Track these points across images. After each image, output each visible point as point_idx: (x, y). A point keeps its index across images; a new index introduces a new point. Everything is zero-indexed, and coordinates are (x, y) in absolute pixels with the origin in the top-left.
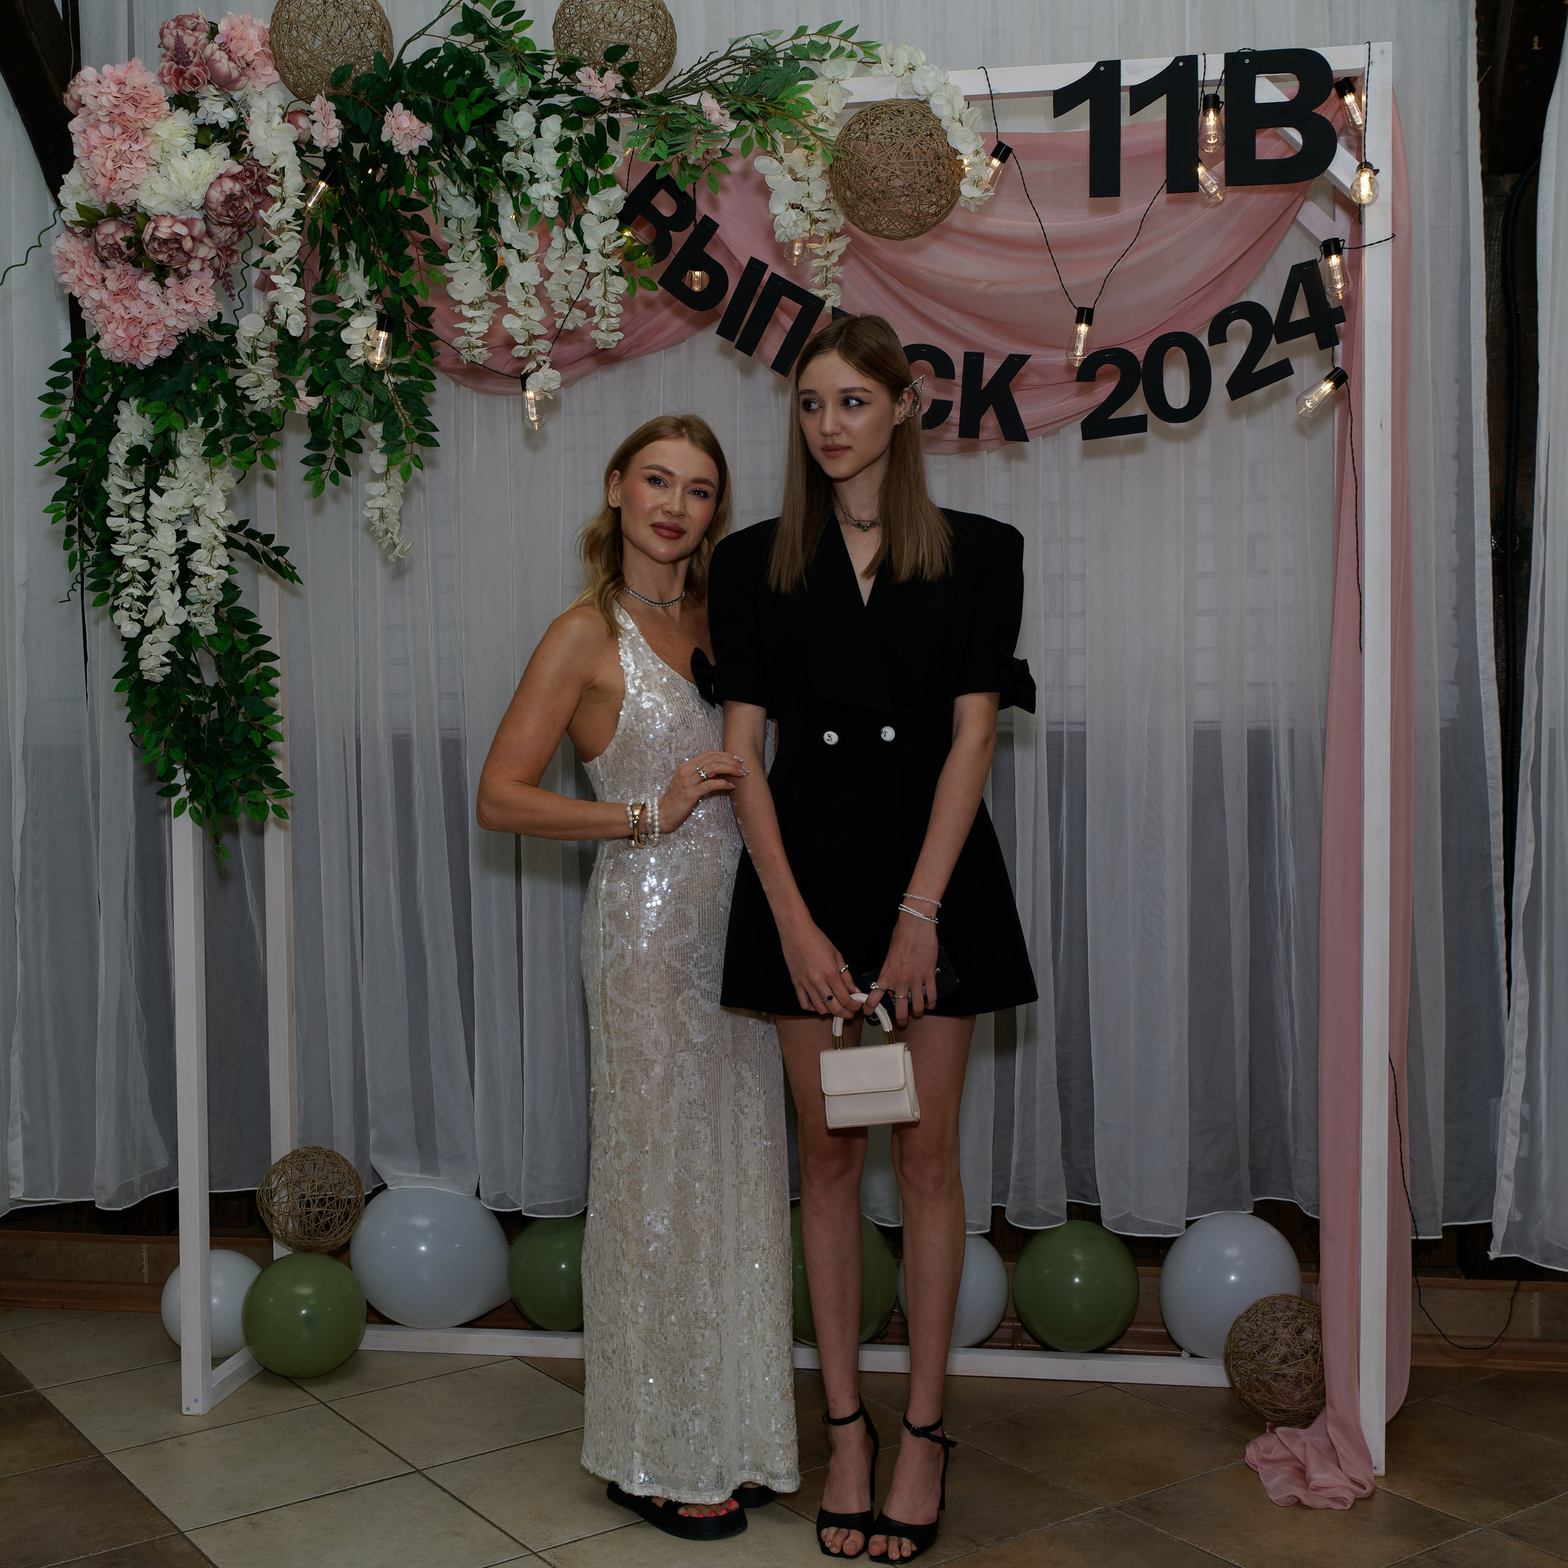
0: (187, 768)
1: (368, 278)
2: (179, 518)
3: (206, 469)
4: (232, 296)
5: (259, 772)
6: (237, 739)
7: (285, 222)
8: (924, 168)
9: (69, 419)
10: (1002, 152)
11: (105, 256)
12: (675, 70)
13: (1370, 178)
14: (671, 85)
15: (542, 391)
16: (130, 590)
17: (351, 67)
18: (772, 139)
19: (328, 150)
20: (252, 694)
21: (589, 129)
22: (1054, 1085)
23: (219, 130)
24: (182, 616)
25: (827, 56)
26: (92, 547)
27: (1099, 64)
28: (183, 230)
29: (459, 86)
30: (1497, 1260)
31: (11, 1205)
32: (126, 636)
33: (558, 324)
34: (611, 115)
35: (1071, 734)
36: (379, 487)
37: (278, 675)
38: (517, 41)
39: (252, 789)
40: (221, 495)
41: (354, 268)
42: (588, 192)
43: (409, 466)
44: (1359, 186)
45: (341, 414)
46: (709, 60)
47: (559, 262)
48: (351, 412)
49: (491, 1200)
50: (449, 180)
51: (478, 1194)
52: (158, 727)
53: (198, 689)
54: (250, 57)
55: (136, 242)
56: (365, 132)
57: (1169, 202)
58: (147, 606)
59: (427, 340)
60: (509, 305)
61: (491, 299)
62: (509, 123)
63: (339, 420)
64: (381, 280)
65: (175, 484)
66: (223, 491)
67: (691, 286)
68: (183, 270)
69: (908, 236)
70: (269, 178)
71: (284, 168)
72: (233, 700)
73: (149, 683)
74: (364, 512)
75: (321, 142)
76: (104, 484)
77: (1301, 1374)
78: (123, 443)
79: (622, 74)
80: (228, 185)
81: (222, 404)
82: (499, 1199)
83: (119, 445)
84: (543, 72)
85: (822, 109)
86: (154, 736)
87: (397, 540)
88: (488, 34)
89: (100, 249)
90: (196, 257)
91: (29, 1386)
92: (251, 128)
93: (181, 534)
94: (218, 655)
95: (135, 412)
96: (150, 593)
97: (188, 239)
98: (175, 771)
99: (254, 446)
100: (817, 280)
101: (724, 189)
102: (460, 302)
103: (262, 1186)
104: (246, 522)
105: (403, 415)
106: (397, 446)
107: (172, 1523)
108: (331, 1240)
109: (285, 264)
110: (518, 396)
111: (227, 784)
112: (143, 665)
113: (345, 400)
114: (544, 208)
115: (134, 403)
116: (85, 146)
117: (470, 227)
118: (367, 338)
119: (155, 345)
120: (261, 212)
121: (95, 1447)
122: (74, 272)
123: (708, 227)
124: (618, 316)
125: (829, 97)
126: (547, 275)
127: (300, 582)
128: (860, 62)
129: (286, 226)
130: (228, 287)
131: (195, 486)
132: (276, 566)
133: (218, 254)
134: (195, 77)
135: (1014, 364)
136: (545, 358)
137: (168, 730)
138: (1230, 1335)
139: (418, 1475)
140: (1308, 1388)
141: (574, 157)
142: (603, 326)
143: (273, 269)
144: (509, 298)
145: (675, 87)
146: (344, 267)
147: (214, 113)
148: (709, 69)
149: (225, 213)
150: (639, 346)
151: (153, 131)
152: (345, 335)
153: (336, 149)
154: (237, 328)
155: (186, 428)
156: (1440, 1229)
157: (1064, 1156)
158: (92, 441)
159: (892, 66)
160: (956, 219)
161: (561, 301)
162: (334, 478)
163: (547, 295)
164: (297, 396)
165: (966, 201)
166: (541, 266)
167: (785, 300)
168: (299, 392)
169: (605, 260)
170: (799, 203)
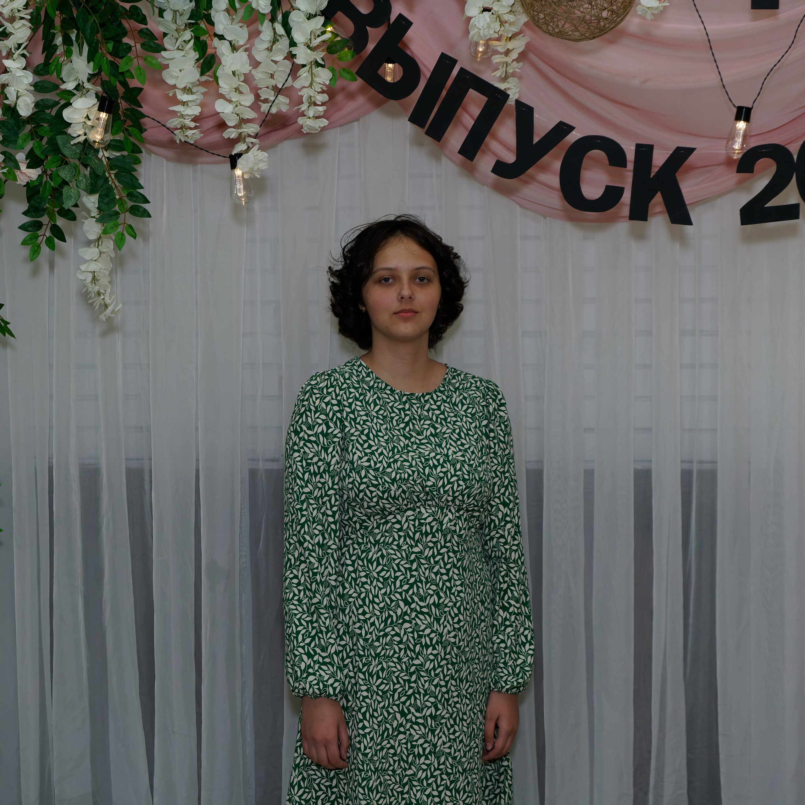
7: (16, 11)
15: (251, 171)
33: (265, 109)
35: (701, 472)
36: (91, 253)
41: (78, 53)
43: (123, 235)
45: (60, 186)
47: (266, 53)
48: (70, 185)
59: (136, 118)
60: (221, 91)
61: (199, 84)
64: (105, 67)
67: (385, 77)
69: (585, 38)
74: (77, 275)
87: (108, 301)
100: (498, 73)
102: (174, 87)
105: (116, 187)
106: (111, 216)
109: (16, 50)
113: (65, 173)
114: (259, 6)
117: (185, 19)
118: (88, 117)
123: (402, 25)
124: (323, 104)
126: (256, 64)
127: (13, 336)
129: (17, 14)
135: (681, 156)
136: (254, 140)
142: (309, 113)
143: (4, 54)
144: (221, 84)
146: (68, 53)
152: (67, 114)
160: (631, 24)
161: (267, 87)
162: (50, 244)
163: (255, 82)
164: (19, 169)
165: (644, 10)
166: (251, 57)
167: (472, 92)
168: (20, 164)
169: (312, 52)
170: (490, 6)
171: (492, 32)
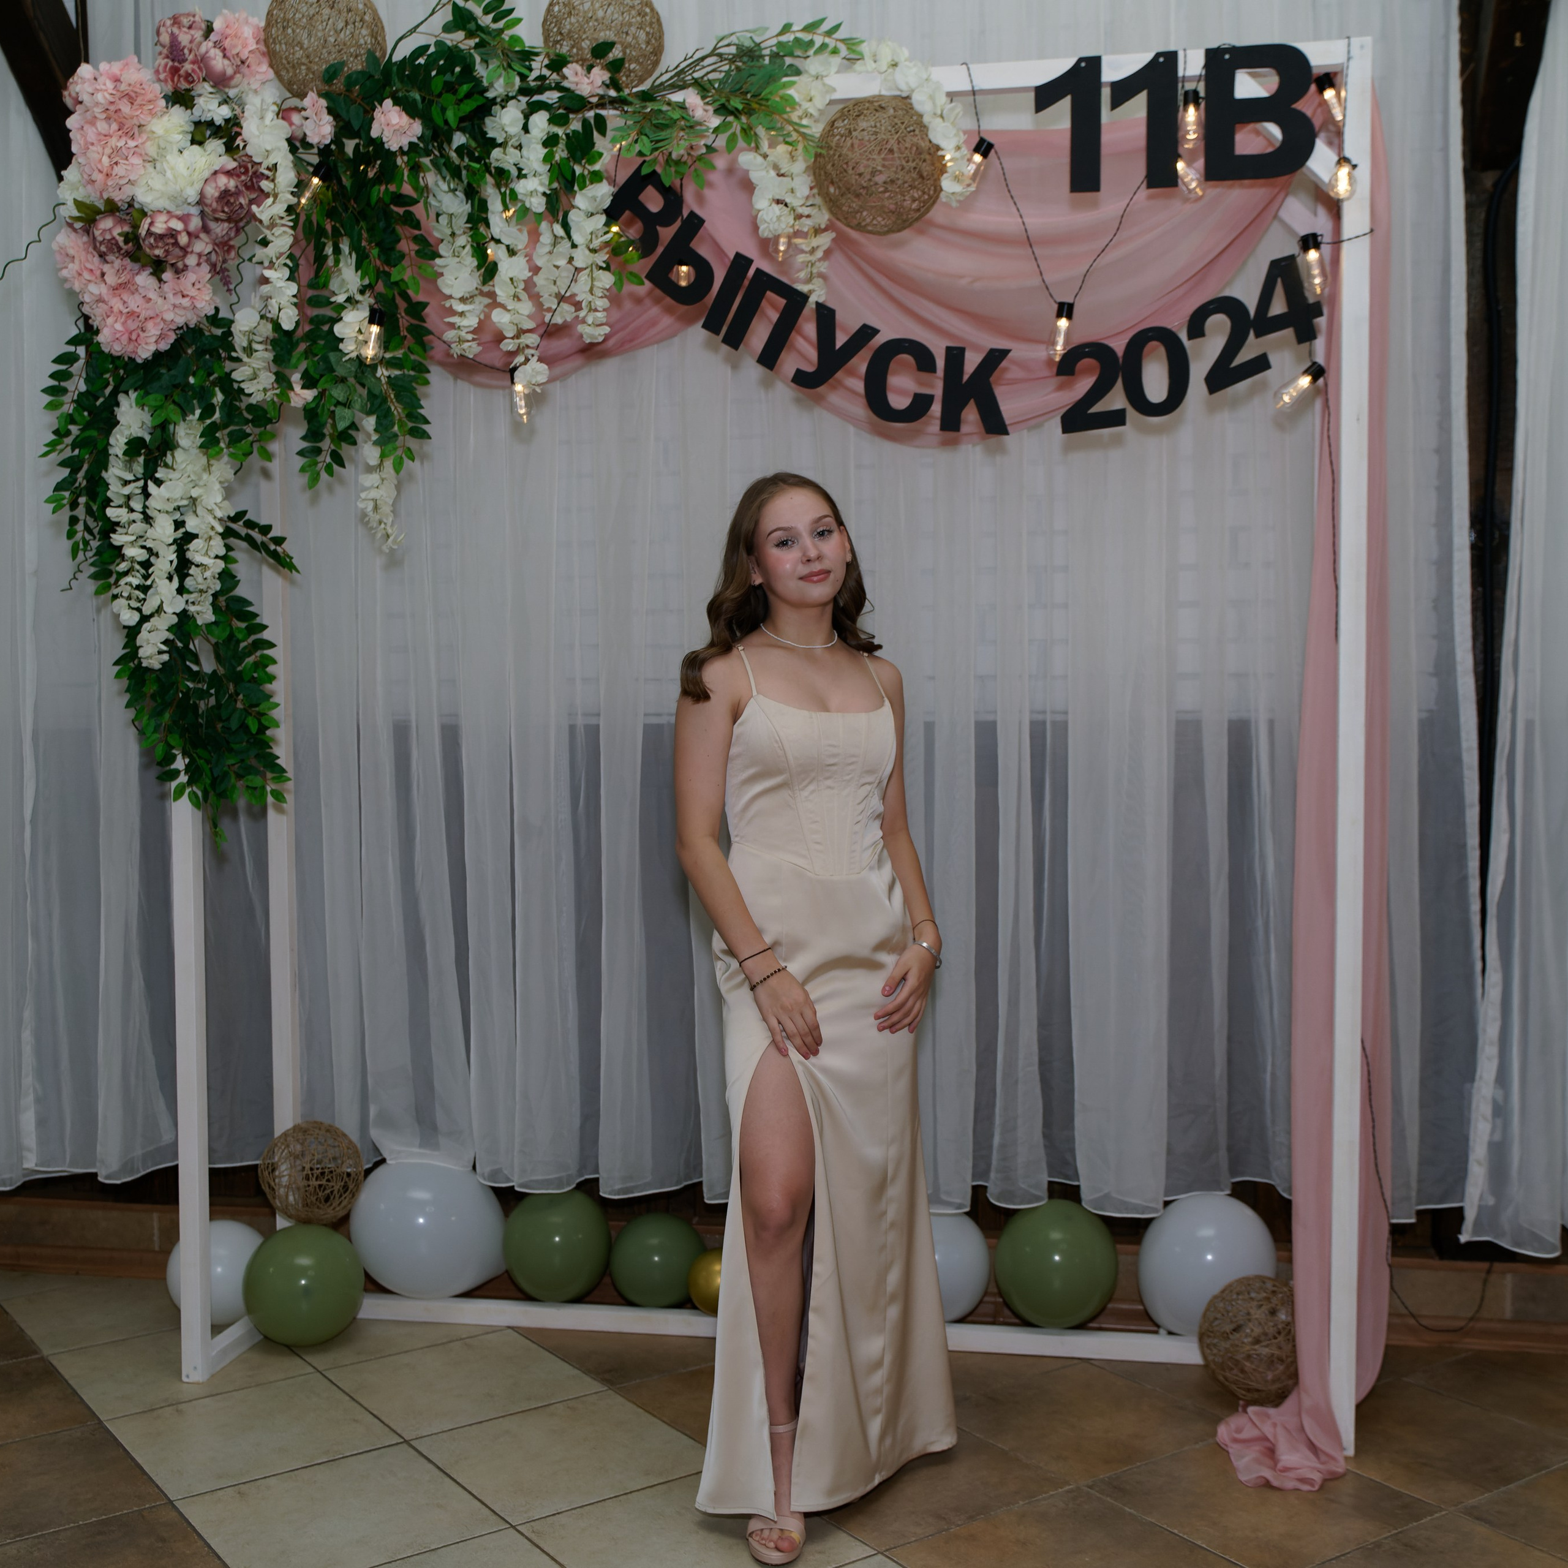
0: (185, 754)
1: (359, 272)
2: (178, 508)
3: (204, 460)
4: (229, 290)
5: (257, 756)
6: (234, 724)
7: (277, 217)
8: (904, 163)
9: (71, 411)
10: (984, 147)
11: (104, 251)
12: (662, 68)
13: (1349, 174)
14: (658, 82)
15: (530, 385)
16: (129, 579)
17: (343, 64)
18: (756, 134)
19: (322, 147)
20: (249, 681)
21: (576, 125)
22: (1036, 1068)
23: (214, 129)
24: (179, 604)
25: (811, 52)
26: (95, 538)
27: (1080, 60)
28: (178, 225)
29: (446, 83)
30: (1469, 1244)
31: (24, 1176)
32: (126, 624)
33: (547, 320)
34: (598, 111)
35: (1054, 723)
36: (373, 479)
37: (274, 662)
38: (507, 38)
39: (249, 774)
40: (217, 486)
41: (346, 262)
42: (576, 188)
43: (401, 458)
44: (1337, 180)
45: (335, 406)
46: (696, 57)
47: (547, 257)
48: (344, 405)
49: (486, 1175)
50: (439, 177)
51: (474, 1167)
52: (157, 713)
53: (196, 676)
54: (244, 55)
55: (132, 237)
56: (356, 128)
57: (1150, 197)
58: (146, 595)
59: (421, 334)
60: (499, 300)
61: (482, 294)
62: (497, 119)
63: (333, 412)
64: (373, 275)
65: (173, 475)
66: (220, 482)
67: (678, 280)
68: (180, 265)
69: (891, 231)
70: (262, 174)
71: (276, 164)
72: (231, 686)
73: (147, 669)
74: (358, 503)
75: (313, 139)
76: (104, 474)
77: (1273, 1355)
78: (122, 434)
79: (609, 70)
80: (223, 181)
81: (219, 397)
82: (494, 1175)
83: (118, 436)
84: (531, 70)
85: (806, 105)
86: (153, 723)
87: (390, 531)
88: (477, 31)
89: (98, 244)
90: (192, 252)
91: (36, 1351)
92: (244, 125)
93: (179, 524)
94: (217, 643)
95: (134, 404)
96: (149, 583)
97: (184, 234)
98: (174, 757)
99: (251, 438)
100: (802, 275)
101: (710, 185)
102: (450, 297)
103: (263, 1160)
104: (245, 513)
105: (396, 408)
106: (389, 438)
107: (162, 1491)
108: (331, 1212)
109: (277, 258)
110: (507, 391)
111: (226, 769)
112: (141, 653)
114: (530, 202)
115: (133, 395)
116: (82, 142)
117: (460, 224)
118: (360, 331)
119: (154, 339)
120: (254, 208)
121: (94, 1413)
122: (74, 267)
123: (695, 223)
124: (604, 310)
125: (813, 93)
126: (536, 270)
127: (298, 571)
128: (844, 58)
129: (278, 221)
130: (226, 282)
131: (193, 477)
132: (274, 555)
133: (214, 249)
134: (190, 75)
135: (995, 358)
136: (532, 351)
137: (167, 716)
138: (1205, 1315)
139: (405, 1446)
140: (1281, 1368)
141: (561, 153)
142: (590, 320)
143: (266, 264)
144: (498, 291)
145: (662, 84)
146: (337, 262)
147: (209, 111)
148: (695, 66)
149: (219, 208)
150: (631, 341)
151: (148, 128)
152: (338, 330)
153: (329, 145)
154: (232, 322)
155: (184, 420)
156: (1413, 1213)
157: (1045, 1136)
158: (93, 433)
159: (875, 62)
160: (937, 214)
161: (550, 295)
162: (329, 470)
163: (536, 289)
164: (292, 389)
165: (947, 197)
166: (530, 261)
167: (769, 294)
168: (294, 385)
169: (592, 255)
170: (783, 198)
171: (784, 227)
